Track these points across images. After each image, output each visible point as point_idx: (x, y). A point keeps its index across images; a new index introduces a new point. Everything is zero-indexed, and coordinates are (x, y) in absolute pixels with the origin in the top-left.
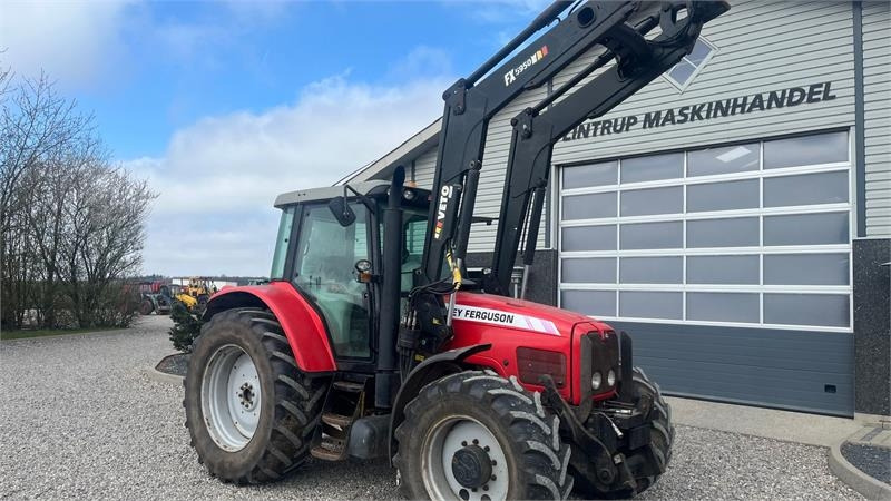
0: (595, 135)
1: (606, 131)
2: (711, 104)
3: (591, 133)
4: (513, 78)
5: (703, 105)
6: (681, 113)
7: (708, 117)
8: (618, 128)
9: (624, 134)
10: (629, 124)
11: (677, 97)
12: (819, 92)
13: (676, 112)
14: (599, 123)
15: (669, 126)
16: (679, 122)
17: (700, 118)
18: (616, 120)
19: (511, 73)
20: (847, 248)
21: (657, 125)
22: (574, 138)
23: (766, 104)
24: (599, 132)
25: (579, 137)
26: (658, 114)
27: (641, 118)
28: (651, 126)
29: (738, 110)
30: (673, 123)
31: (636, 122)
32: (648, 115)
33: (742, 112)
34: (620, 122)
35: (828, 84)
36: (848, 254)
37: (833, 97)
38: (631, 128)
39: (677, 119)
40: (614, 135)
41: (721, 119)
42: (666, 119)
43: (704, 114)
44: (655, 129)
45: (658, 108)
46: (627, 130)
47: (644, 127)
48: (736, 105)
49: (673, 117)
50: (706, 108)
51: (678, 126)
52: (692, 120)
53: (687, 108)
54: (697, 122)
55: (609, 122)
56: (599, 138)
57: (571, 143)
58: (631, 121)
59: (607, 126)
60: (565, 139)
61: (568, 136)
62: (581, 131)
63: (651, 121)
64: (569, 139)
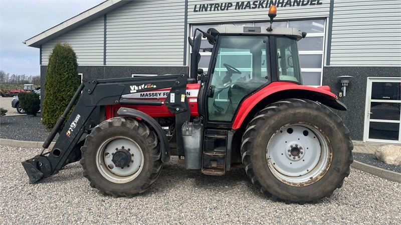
0: (210, 10)
1: (216, 9)
3: (209, 9)
6: (254, 4)
8: (223, 8)
9: (225, 11)
10: (228, 7)
13: (252, 3)
14: (213, 4)
15: (248, 9)
16: (253, 8)
17: (263, 7)
20: (321, 70)
21: (242, 9)
22: (200, 11)
23: (292, 4)
24: (213, 9)
25: (202, 11)
27: (234, 4)
28: (239, 9)
30: (250, 8)
31: (231, 6)
32: (238, 3)
33: (282, 6)
34: (224, 5)
36: (320, 73)
37: (321, 4)
38: (229, 8)
39: (252, 6)
40: (220, 11)
42: (246, 6)
43: (264, 5)
44: (241, 10)
46: (227, 9)
47: (236, 9)
48: (279, 3)
49: (250, 5)
51: (252, 10)
52: (259, 7)
54: (261, 9)
55: (218, 4)
56: (212, 12)
57: (198, 13)
58: (229, 5)
59: (217, 6)
60: (195, 11)
61: (196, 9)
62: (204, 8)
63: (239, 6)
64: (197, 11)
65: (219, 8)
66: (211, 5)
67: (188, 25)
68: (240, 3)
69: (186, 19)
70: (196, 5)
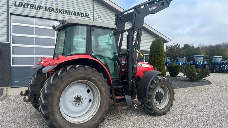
0: (27, 8)
1: (32, 8)
2: (64, 10)
3: (26, 6)
4: (150, 10)
5: (62, 10)
6: (56, 10)
7: (63, 13)
8: (36, 8)
9: (38, 10)
11: (55, 5)
12: (87, 15)
13: (55, 9)
14: (29, 4)
15: (52, 12)
16: (56, 12)
17: (61, 13)
18: (36, 5)
19: (150, 9)
21: (49, 11)
22: (19, 6)
23: (76, 14)
24: (29, 7)
25: (21, 7)
26: (50, 8)
27: (44, 7)
29: (71, 14)
30: (54, 12)
32: (46, 7)
34: (37, 6)
35: (88, 14)
37: (89, 17)
38: (41, 9)
39: (55, 11)
40: (34, 10)
41: (66, 15)
42: (52, 10)
43: (62, 12)
44: (48, 12)
45: (50, 6)
46: (39, 9)
47: (45, 10)
48: (70, 12)
50: (63, 11)
51: (55, 13)
52: (59, 13)
53: (58, 9)
54: (60, 14)
56: (29, 9)
57: (18, 7)
58: (40, 7)
59: (32, 6)
60: (15, 5)
61: (16, 5)
62: (22, 5)
63: (47, 9)
64: (17, 6)
65: (34, 8)
66: (28, 4)
67: (10, 14)
68: (48, 8)
69: (8, 10)
70: (16, 2)
